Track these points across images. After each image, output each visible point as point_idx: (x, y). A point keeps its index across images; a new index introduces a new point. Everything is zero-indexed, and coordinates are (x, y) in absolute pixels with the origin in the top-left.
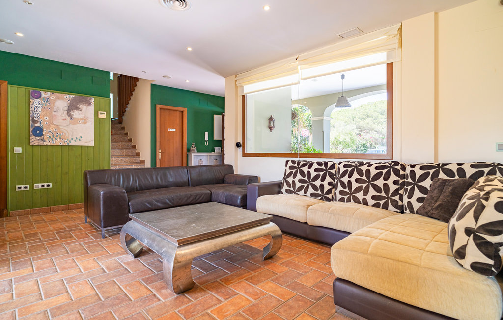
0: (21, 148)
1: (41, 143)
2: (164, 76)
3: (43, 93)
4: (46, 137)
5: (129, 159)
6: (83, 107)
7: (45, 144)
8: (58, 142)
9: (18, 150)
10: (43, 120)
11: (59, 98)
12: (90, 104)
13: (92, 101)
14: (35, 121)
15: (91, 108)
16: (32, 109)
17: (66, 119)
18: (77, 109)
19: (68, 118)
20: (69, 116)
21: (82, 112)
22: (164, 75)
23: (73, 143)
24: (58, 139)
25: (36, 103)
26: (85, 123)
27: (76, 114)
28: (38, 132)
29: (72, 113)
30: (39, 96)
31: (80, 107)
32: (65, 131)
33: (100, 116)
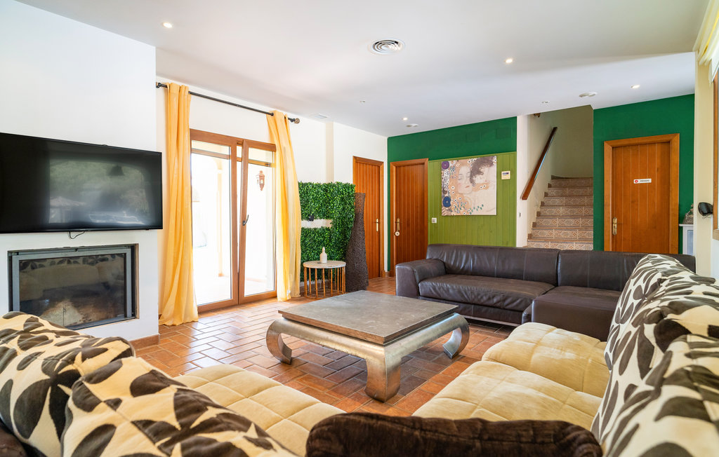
0: (436, 219)
1: (449, 213)
2: (581, 96)
3: (450, 162)
4: (452, 207)
5: (578, 233)
6: (485, 169)
7: (452, 214)
8: (463, 212)
9: (435, 220)
10: (451, 191)
11: (463, 165)
12: (491, 164)
13: (495, 160)
14: (445, 192)
15: (494, 169)
16: (443, 180)
17: (468, 186)
18: (479, 173)
19: (471, 185)
20: (471, 182)
21: (484, 175)
22: (581, 94)
23: (475, 213)
24: (462, 208)
25: (446, 173)
26: (487, 188)
27: (478, 179)
28: (447, 202)
29: (474, 179)
30: (447, 167)
31: (482, 170)
32: (468, 200)
33: (504, 177)
